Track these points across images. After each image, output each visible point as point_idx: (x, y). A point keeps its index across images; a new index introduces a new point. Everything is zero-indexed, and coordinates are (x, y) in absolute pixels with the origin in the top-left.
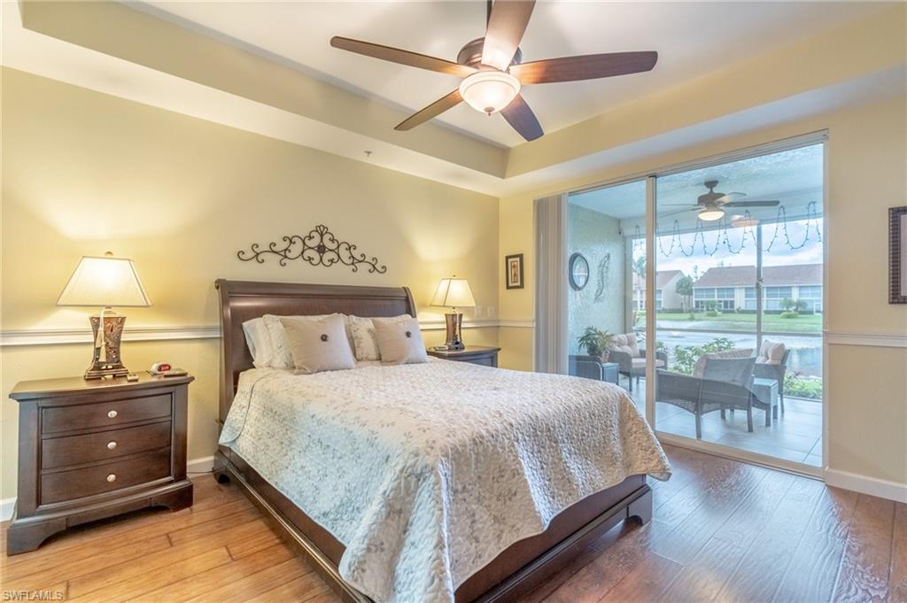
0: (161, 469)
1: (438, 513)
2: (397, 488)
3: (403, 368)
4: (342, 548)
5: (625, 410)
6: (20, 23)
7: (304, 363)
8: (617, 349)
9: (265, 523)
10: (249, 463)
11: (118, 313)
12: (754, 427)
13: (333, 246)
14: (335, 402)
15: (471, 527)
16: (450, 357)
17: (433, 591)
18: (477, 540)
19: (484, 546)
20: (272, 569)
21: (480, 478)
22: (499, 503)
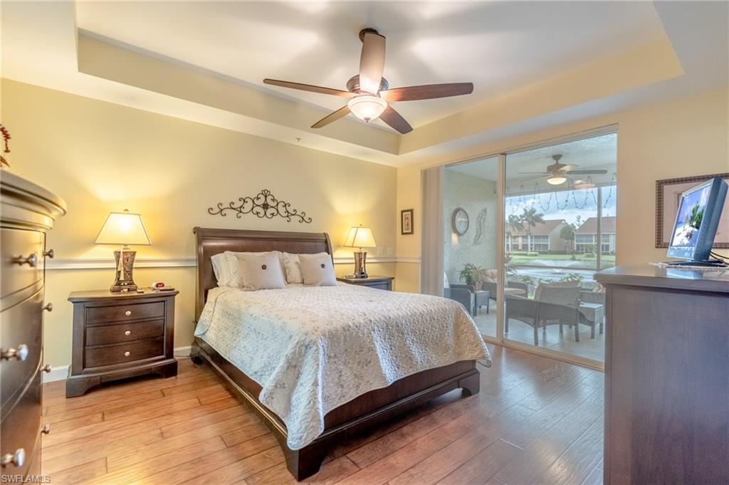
0: (157, 351)
1: (316, 366)
2: (295, 352)
3: (318, 288)
4: (260, 388)
5: (460, 318)
6: (77, 69)
7: (250, 285)
8: (491, 280)
9: (223, 386)
10: (213, 347)
11: (132, 249)
12: (580, 339)
13: (274, 204)
14: (266, 306)
15: (338, 379)
16: (355, 283)
17: (309, 408)
18: (342, 387)
19: (347, 390)
20: (226, 410)
21: (346, 350)
22: (359, 367)
